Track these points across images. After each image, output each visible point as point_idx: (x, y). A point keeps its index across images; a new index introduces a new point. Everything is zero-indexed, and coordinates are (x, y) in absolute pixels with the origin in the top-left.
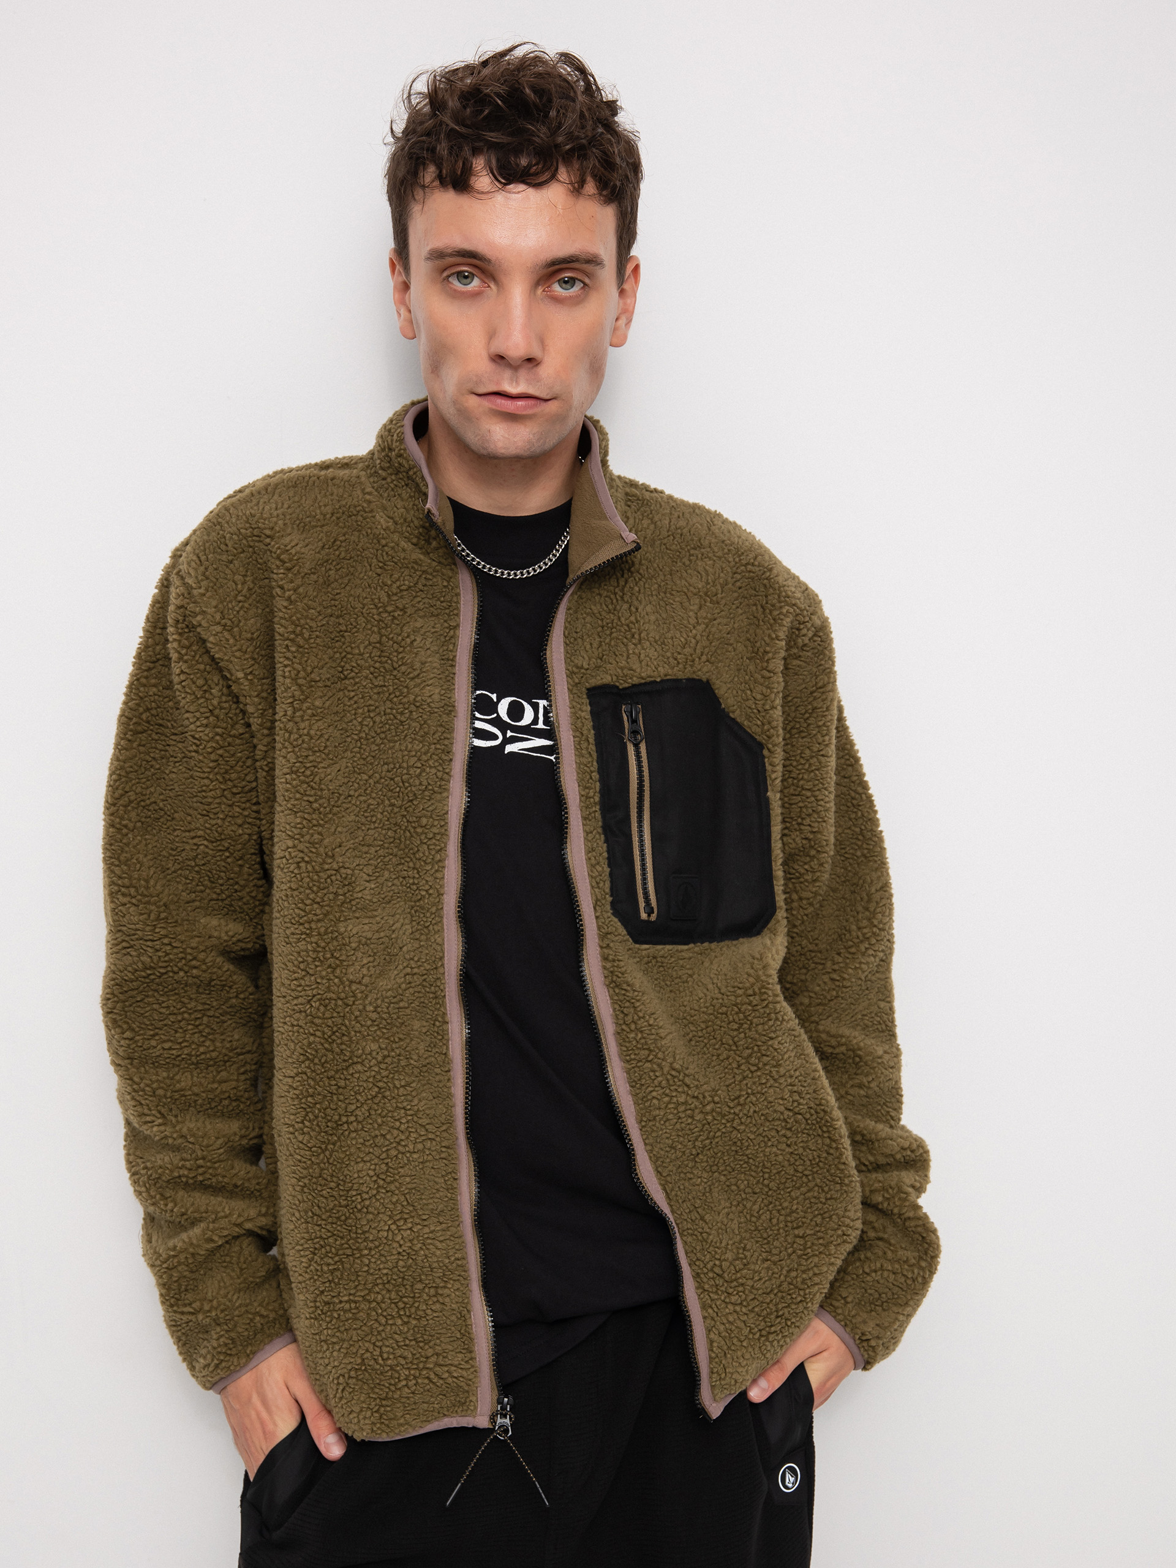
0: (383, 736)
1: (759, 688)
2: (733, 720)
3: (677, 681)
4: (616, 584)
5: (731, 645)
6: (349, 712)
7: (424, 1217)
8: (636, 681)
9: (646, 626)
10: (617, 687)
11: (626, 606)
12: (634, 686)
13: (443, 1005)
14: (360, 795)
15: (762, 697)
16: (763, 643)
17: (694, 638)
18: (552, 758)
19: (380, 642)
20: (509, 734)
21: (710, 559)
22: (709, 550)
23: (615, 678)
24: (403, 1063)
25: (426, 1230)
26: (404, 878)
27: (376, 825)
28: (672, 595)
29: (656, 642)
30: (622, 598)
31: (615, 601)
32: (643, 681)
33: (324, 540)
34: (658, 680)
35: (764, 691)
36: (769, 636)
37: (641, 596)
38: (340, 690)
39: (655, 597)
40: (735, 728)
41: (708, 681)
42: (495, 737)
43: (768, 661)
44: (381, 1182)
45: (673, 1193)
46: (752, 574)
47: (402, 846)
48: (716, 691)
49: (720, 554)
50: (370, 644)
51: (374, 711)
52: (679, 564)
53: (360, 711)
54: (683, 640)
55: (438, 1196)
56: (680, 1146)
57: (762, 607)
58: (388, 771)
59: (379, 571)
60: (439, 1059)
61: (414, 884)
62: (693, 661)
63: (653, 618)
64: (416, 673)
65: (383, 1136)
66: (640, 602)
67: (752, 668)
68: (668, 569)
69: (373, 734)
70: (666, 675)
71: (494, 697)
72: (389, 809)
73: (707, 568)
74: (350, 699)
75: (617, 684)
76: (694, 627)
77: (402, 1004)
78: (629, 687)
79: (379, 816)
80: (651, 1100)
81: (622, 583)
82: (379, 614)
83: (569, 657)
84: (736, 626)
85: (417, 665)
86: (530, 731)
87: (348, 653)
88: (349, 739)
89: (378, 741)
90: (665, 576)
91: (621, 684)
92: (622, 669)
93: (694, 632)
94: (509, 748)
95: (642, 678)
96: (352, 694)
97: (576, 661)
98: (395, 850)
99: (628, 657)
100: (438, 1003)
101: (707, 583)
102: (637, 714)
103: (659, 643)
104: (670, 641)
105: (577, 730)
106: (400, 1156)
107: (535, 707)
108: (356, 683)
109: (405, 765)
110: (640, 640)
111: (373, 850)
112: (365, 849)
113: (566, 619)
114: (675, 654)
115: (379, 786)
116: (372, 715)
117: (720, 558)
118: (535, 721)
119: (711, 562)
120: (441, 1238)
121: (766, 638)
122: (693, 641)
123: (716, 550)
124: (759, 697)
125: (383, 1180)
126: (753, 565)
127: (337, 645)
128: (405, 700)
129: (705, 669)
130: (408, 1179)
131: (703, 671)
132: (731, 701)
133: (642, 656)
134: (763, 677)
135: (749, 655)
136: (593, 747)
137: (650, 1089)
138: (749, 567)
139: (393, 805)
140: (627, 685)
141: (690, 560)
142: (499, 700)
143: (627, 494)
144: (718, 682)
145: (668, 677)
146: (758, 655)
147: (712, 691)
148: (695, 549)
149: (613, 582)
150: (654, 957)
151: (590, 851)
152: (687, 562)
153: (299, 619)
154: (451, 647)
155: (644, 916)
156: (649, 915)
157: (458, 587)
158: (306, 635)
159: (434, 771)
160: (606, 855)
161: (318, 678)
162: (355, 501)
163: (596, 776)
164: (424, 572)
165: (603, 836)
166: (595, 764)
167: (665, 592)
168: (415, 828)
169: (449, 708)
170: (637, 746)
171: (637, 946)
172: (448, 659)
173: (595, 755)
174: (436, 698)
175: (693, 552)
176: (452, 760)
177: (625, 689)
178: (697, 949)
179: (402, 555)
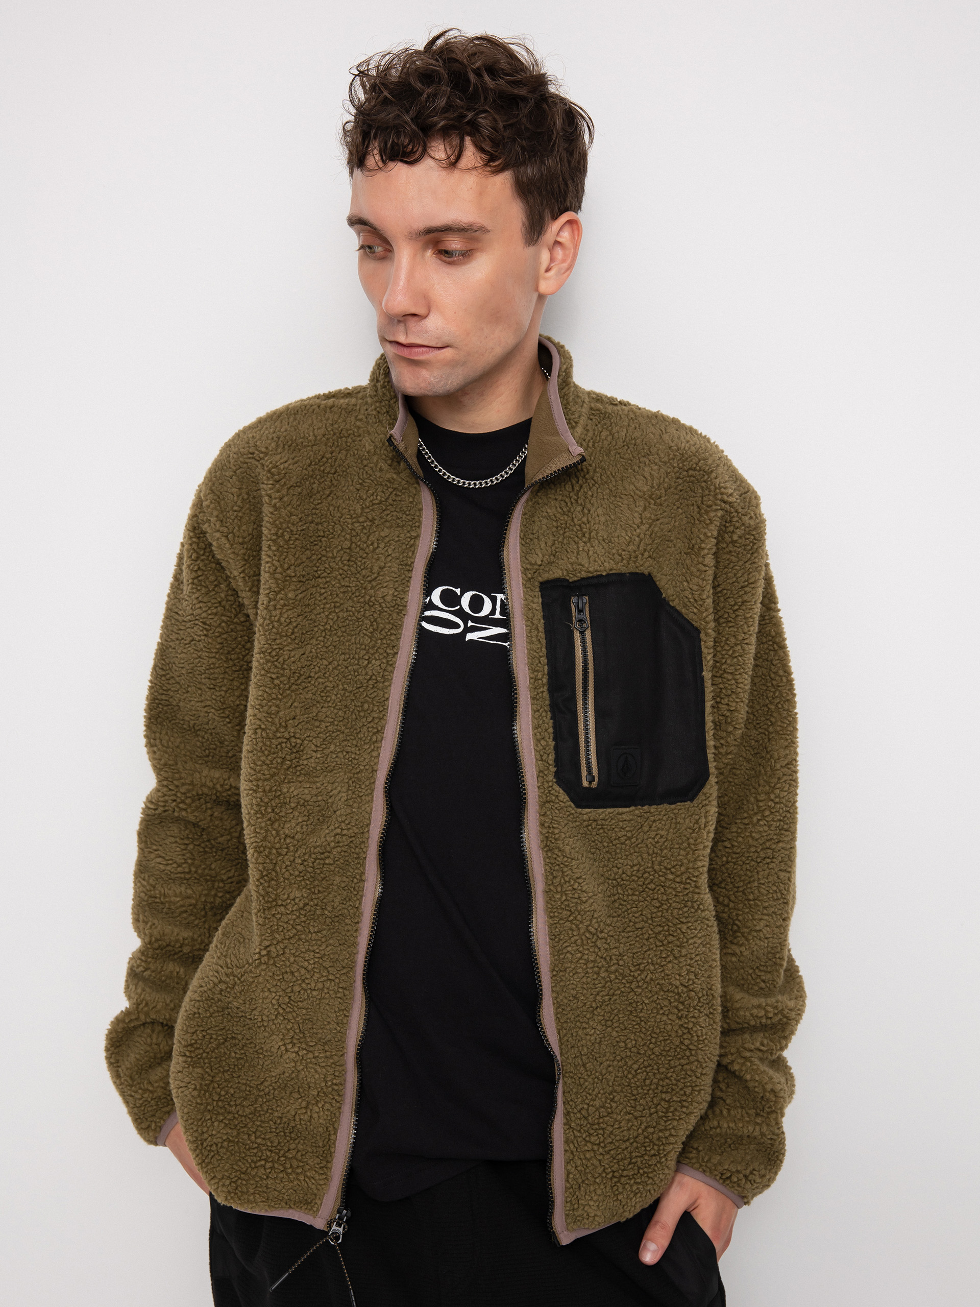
0: (343, 629)
1: (695, 580)
2: (673, 608)
3: (621, 575)
4: (571, 490)
5: (672, 541)
6: (319, 606)
7: (311, 1044)
8: (584, 575)
9: (596, 527)
10: (568, 580)
11: (579, 508)
12: (583, 579)
13: (363, 865)
14: (319, 677)
15: (698, 588)
16: (699, 540)
17: (638, 536)
18: (506, 644)
19: (350, 548)
20: (470, 624)
21: (656, 464)
22: (656, 456)
23: (565, 573)
24: (318, 912)
25: (310, 1055)
26: (347, 752)
27: (330, 705)
28: (621, 498)
29: (604, 540)
30: (577, 501)
31: (569, 504)
32: (590, 575)
33: (312, 458)
34: (604, 574)
35: (701, 583)
36: (705, 534)
37: (594, 499)
38: (313, 586)
39: (606, 501)
40: (676, 617)
41: (650, 574)
42: (458, 626)
43: (703, 557)
44: (281, 1011)
45: (565, 1038)
46: (692, 479)
47: (349, 725)
48: (658, 583)
49: (666, 459)
50: (342, 549)
51: (338, 607)
52: (630, 471)
53: (328, 606)
54: (627, 538)
55: (328, 1027)
56: (582, 998)
57: (698, 507)
58: (344, 660)
59: (358, 486)
60: (351, 911)
61: (355, 759)
62: (636, 557)
63: (603, 519)
64: (373, 576)
65: (292, 973)
66: (593, 505)
67: (688, 562)
68: (620, 476)
69: (336, 627)
70: (611, 570)
71: (458, 591)
72: (342, 692)
73: (653, 472)
74: (321, 595)
75: (568, 578)
76: (638, 527)
77: (327, 861)
78: (578, 580)
79: (333, 697)
80: (566, 953)
81: (577, 488)
82: (352, 524)
83: (525, 555)
84: (677, 524)
85: (376, 569)
86: (489, 621)
87: (323, 556)
88: (316, 629)
89: (340, 634)
90: (616, 481)
91: (570, 578)
92: (572, 564)
93: (638, 531)
94: (470, 636)
95: (591, 573)
96: (323, 591)
97: (530, 559)
98: (343, 728)
99: (578, 554)
100: (359, 863)
101: (652, 487)
102: (585, 604)
103: (607, 541)
104: (616, 539)
105: (529, 620)
106: (302, 992)
107: (494, 600)
108: (327, 582)
109: (357, 656)
110: (589, 539)
111: (323, 725)
112: (317, 723)
113: (522, 523)
114: (620, 551)
115: (336, 672)
116: (337, 610)
117: (665, 463)
118: (493, 612)
119: (656, 467)
120: (323, 1064)
121: (702, 536)
122: (637, 539)
123: (662, 456)
124: (695, 588)
125: (283, 1009)
126: (695, 469)
127: (315, 548)
128: (362, 600)
129: (647, 564)
130: (304, 1011)
131: (645, 566)
132: (670, 592)
133: (591, 553)
134: (699, 570)
135: (686, 551)
136: (542, 635)
137: (567, 944)
138: (691, 472)
139: (344, 689)
140: (576, 579)
141: (639, 467)
142: (462, 593)
143: (591, 409)
144: (659, 575)
145: (613, 572)
146: (693, 550)
147: (654, 583)
148: (644, 456)
149: (568, 487)
150: (595, 821)
151: (536, 727)
152: (636, 468)
153: (281, 524)
154: (410, 554)
155: (585, 784)
156: (590, 783)
157: (420, 503)
158: (287, 537)
159: (378, 663)
160: (551, 730)
161: (293, 574)
162: (348, 426)
163: (544, 660)
164: (395, 489)
165: (549, 713)
166: (544, 649)
167: (615, 496)
168: (359, 712)
169: (400, 608)
170: (582, 633)
171: (579, 810)
172: (406, 565)
173: (544, 642)
174: (389, 598)
175: (642, 459)
176: (397, 653)
177: (575, 582)
178: (637, 812)
179: (378, 474)
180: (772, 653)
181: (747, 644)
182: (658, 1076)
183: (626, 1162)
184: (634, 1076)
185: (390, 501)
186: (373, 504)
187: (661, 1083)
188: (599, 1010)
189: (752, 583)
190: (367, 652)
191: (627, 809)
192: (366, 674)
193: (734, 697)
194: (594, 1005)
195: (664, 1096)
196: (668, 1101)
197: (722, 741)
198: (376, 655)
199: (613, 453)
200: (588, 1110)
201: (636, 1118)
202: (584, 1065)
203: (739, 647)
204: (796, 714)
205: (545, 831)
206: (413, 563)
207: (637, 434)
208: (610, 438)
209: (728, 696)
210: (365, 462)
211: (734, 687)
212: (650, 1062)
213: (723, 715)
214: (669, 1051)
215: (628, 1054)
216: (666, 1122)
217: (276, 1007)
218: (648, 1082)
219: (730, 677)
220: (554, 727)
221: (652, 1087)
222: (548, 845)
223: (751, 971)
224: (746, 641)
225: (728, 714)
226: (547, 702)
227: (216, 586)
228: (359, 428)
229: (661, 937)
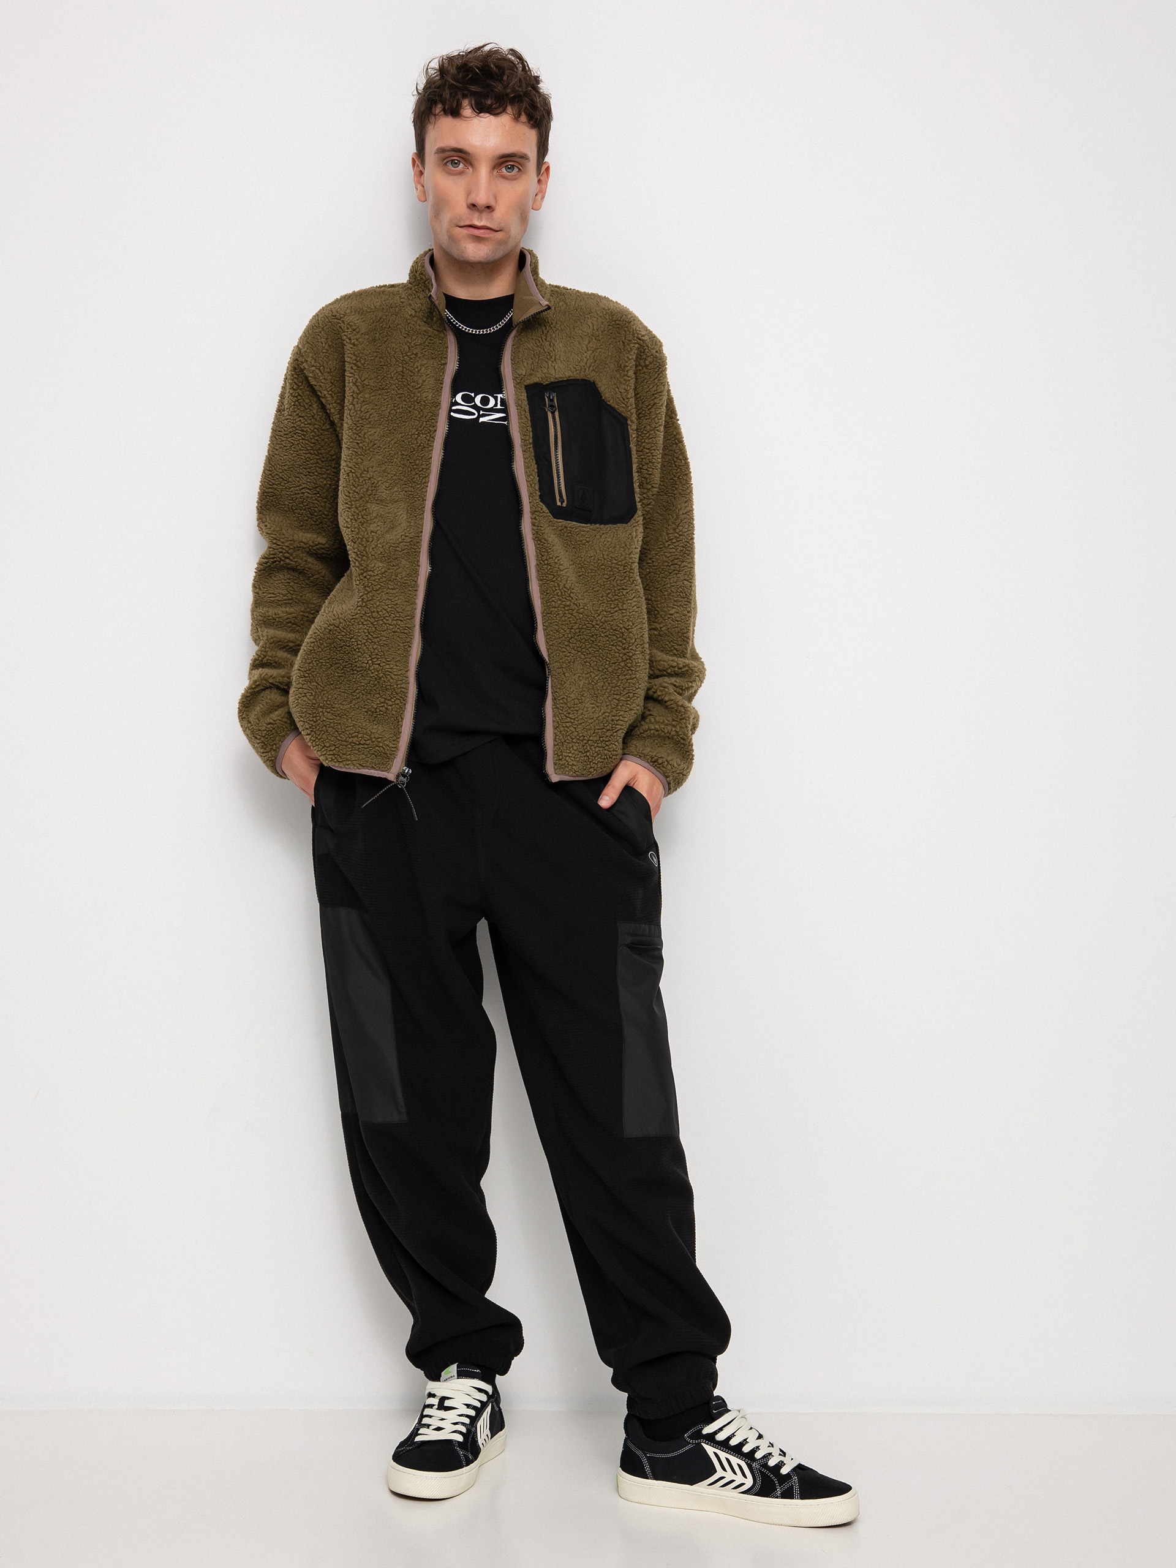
0: (400, 419)
1: (623, 386)
2: (609, 405)
3: (576, 380)
4: (541, 333)
5: (607, 364)
6: (384, 406)
8: (553, 380)
9: (559, 353)
10: (542, 384)
11: (548, 343)
12: (552, 383)
13: (419, 556)
14: (385, 448)
15: (624, 391)
16: (624, 361)
17: (586, 357)
18: (505, 422)
19: (402, 372)
20: (482, 412)
21: (595, 317)
23: (541, 379)
24: (393, 577)
26: (406, 492)
27: (393, 464)
28: (574, 338)
29: (564, 361)
30: (546, 340)
31: (541, 341)
32: (557, 380)
33: (374, 319)
34: (565, 379)
35: (626, 388)
36: (628, 357)
37: (557, 339)
38: (380, 394)
39: (564, 339)
40: (612, 412)
41: (594, 382)
42: (473, 414)
43: (627, 371)
44: (370, 637)
45: (552, 655)
46: (619, 326)
47: (406, 475)
48: (599, 389)
49: (601, 314)
50: (396, 373)
51: (396, 406)
53: (389, 406)
54: (579, 359)
57: (623, 342)
58: (402, 437)
59: (405, 335)
60: (412, 583)
61: (411, 494)
62: (585, 370)
63: (563, 350)
64: (419, 386)
66: (556, 341)
67: (618, 375)
69: (395, 418)
70: (569, 377)
71: (473, 394)
72: (401, 457)
73: (593, 322)
74: (385, 400)
75: (542, 382)
76: (586, 352)
78: (549, 384)
79: (395, 460)
81: (545, 332)
82: (403, 357)
83: (514, 369)
84: (610, 354)
85: (420, 381)
86: (493, 410)
87: (385, 377)
88: (382, 420)
89: (398, 422)
91: (544, 382)
92: (545, 374)
93: (585, 354)
94: (482, 420)
96: (386, 397)
97: (518, 371)
98: (402, 477)
99: (548, 368)
100: (416, 555)
101: (593, 330)
102: (554, 397)
103: (566, 360)
104: (571, 359)
105: (519, 407)
106: (383, 625)
107: (496, 397)
108: (388, 392)
109: (410, 433)
110: (555, 360)
111: (390, 476)
112: (386, 474)
113: (512, 351)
114: (575, 366)
115: (397, 445)
116: (395, 408)
117: (601, 317)
118: (496, 404)
119: (595, 319)
121: (626, 359)
122: (585, 359)
123: (599, 313)
124: (623, 391)
125: (372, 635)
126: (620, 320)
127: (379, 372)
128: (412, 400)
129: (592, 374)
131: (591, 376)
132: (608, 395)
133: (556, 368)
134: (625, 380)
135: (616, 369)
136: (528, 414)
138: (617, 322)
139: (403, 454)
140: (547, 382)
142: (476, 396)
144: (600, 383)
145: (571, 378)
146: (621, 368)
147: (597, 389)
149: (540, 331)
150: (566, 527)
151: (526, 468)
152: (583, 321)
153: (359, 354)
154: (441, 374)
155: (559, 504)
156: (562, 504)
157: (447, 343)
158: (363, 362)
159: (425, 436)
160: (536, 470)
161: (368, 384)
162: (395, 301)
163: (530, 429)
164: (429, 336)
165: (534, 461)
166: (529, 422)
167: (570, 337)
168: (413, 466)
169: (437, 405)
170: (553, 413)
171: (555, 520)
172: (439, 380)
173: (529, 418)
174: (430, 398)
175: (586, 316)
176: (436, 431)
177: (547, 385)
178: (591, 527)
179: (418, 327)
180: (674, 445)
181: (658, 430)
182: (611, 685)
183: (593, 731)
184: (596, 684)
185: (427, 343)
186: (416, 345)
187: (613, 689)
188: (573, 639)
189: (659, 393)
190: (417, 430)
191: (586, 525)
192: (417, 443)
193: (651, 464)
194: (570, 636)
195: (615, 696)
196: (618, 700)
197: (644, 495)
198: (423, 431)
199: (567, 313)
200: (567, 699)
201: (598, 707)
202: (564, 674)
203: (653, 432)
204: (692, 484)
205: (535, 528)
206: (443, 379)
207: (581, 303)
208: (565, 306)
209: (647, 464)
210: (409, 321)
211: (651, 458)
212: (606, 676)
213: (644, 478)
214: (618, 670)
215: (592, 670)
216: (616, 711)
217: (367, 634)
218: (605, 688)
219: (648, 451)
220: (538, 469)
221: (608, 691)
222: (538, 538)
223: (667, 643)
224: (657, 429)
225: (648, 476)
226: (533, 454)
227: (310, 406)
228: (403, 302)
229: (610, 596)
